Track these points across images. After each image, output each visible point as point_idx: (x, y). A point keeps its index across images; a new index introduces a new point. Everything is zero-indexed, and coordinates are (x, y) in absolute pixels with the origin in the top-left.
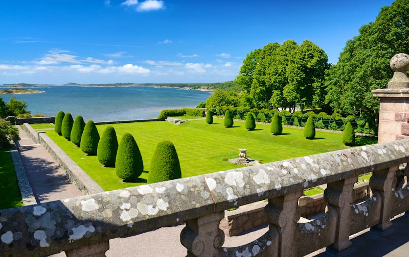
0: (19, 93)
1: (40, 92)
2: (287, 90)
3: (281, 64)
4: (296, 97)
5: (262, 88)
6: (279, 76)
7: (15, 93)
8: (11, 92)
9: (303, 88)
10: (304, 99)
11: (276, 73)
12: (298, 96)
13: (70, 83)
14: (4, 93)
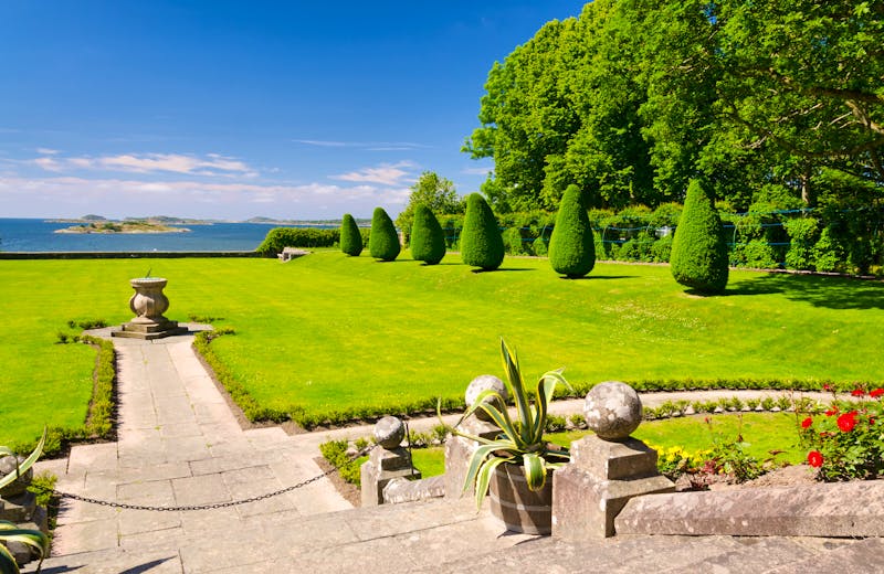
0: (134, 232)
1: (180, 230)
2: (577, 146)
3: (568, 68)
4: (601, 167)
5: (518, 152)
6: (559, 106)
7: (126, 231)
8: (118, 229)
9: (620, 132)
10: (627, 171)
11: (552, 100)
12: (609, 162)
13: (257, 218)
14: (104, 231)
